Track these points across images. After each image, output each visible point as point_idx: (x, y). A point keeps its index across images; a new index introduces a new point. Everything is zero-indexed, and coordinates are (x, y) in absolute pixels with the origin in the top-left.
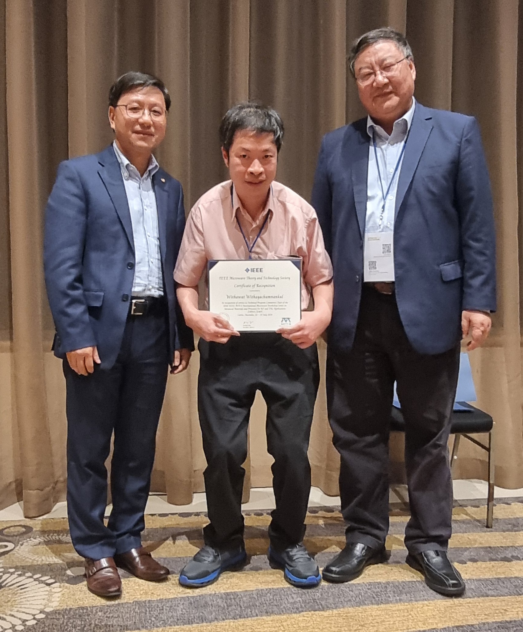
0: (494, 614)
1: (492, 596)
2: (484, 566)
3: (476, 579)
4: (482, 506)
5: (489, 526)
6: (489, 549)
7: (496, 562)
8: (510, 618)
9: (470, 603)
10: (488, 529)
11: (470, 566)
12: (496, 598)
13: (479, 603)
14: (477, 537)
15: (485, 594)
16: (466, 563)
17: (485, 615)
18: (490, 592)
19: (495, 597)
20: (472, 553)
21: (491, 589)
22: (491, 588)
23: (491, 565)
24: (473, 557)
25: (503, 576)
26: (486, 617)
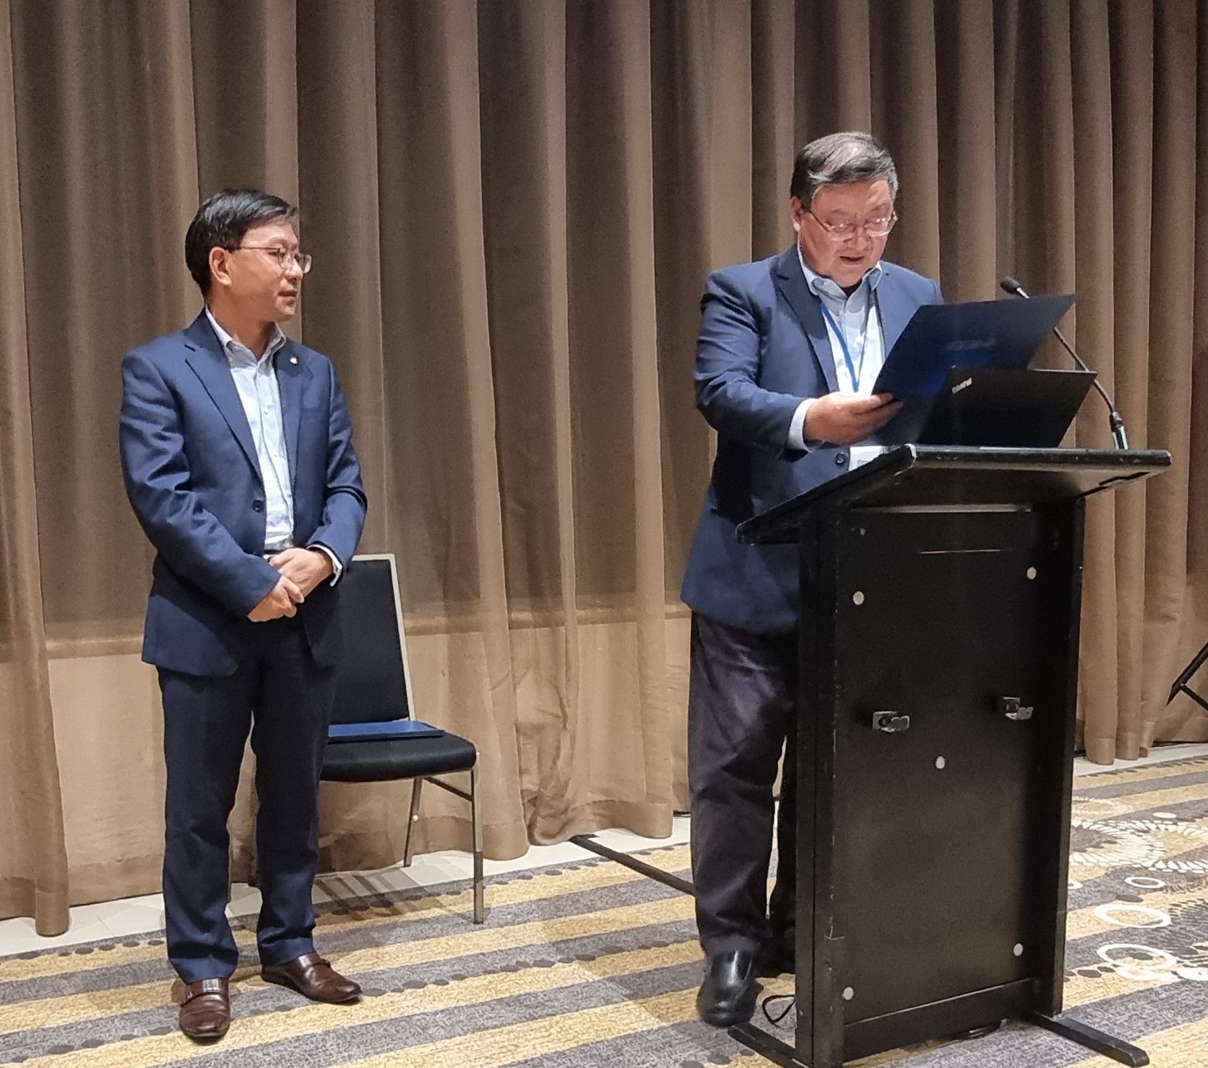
0: (499, 1053)
1: (495, 1027)
2: (476, 983)
3: (466, 1006)
4: (465, 892)
5: (479, 920)
6: (481, 956)
7: (495, 975)
8: (524, 1056)
9: (461, 1044)
10: (477, 926)
11: (455, 987)
12: (500, 1030)
13: (475, 1041)
14: (461, 940)
15: (482, 1027)
16: (448, 983)
17: (487, 1058)
18: (490, 1023)
19: (499, 1027)
20: (456, 967)
21: (491, 1018)
22: (490, 1015)
23: (487, 980)
24: (458, 972)
25: (507, 995)
26: (488, 1060)
